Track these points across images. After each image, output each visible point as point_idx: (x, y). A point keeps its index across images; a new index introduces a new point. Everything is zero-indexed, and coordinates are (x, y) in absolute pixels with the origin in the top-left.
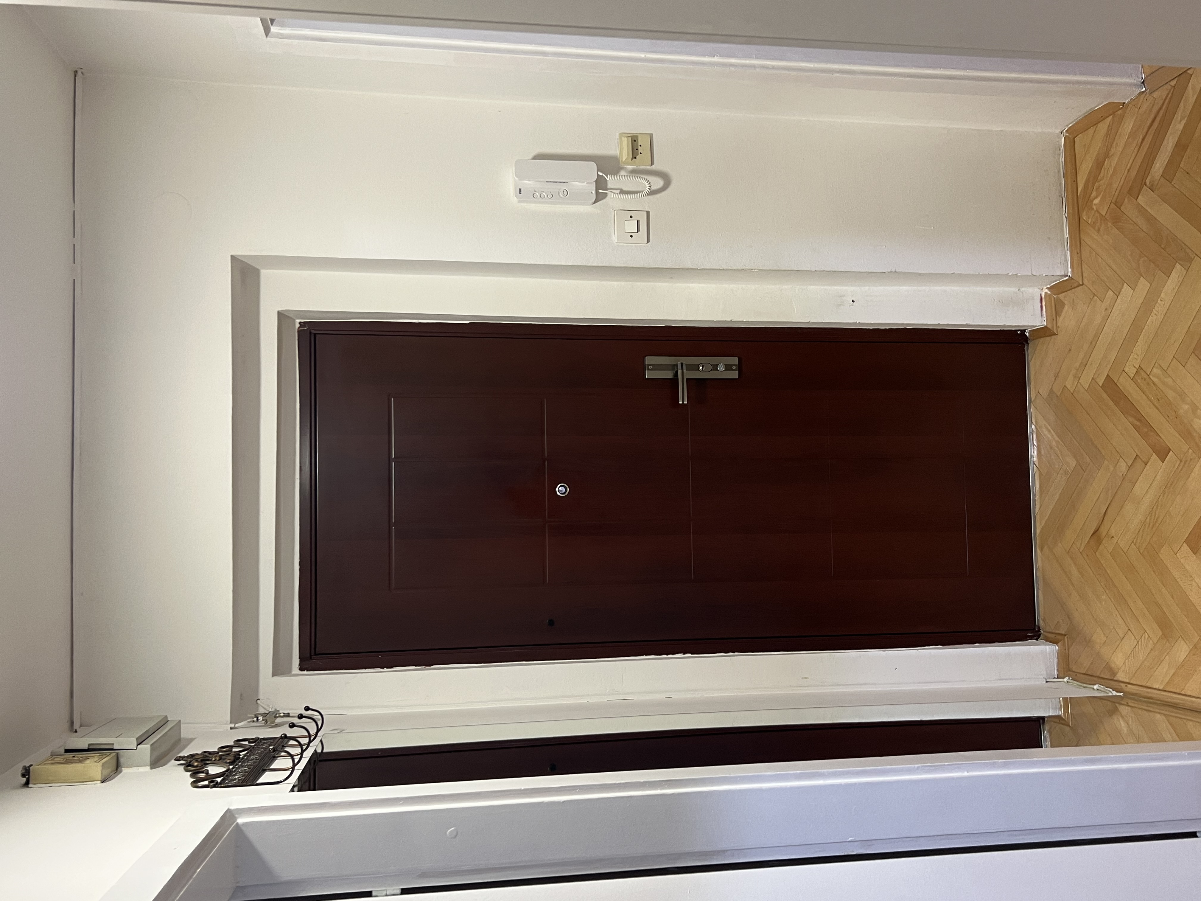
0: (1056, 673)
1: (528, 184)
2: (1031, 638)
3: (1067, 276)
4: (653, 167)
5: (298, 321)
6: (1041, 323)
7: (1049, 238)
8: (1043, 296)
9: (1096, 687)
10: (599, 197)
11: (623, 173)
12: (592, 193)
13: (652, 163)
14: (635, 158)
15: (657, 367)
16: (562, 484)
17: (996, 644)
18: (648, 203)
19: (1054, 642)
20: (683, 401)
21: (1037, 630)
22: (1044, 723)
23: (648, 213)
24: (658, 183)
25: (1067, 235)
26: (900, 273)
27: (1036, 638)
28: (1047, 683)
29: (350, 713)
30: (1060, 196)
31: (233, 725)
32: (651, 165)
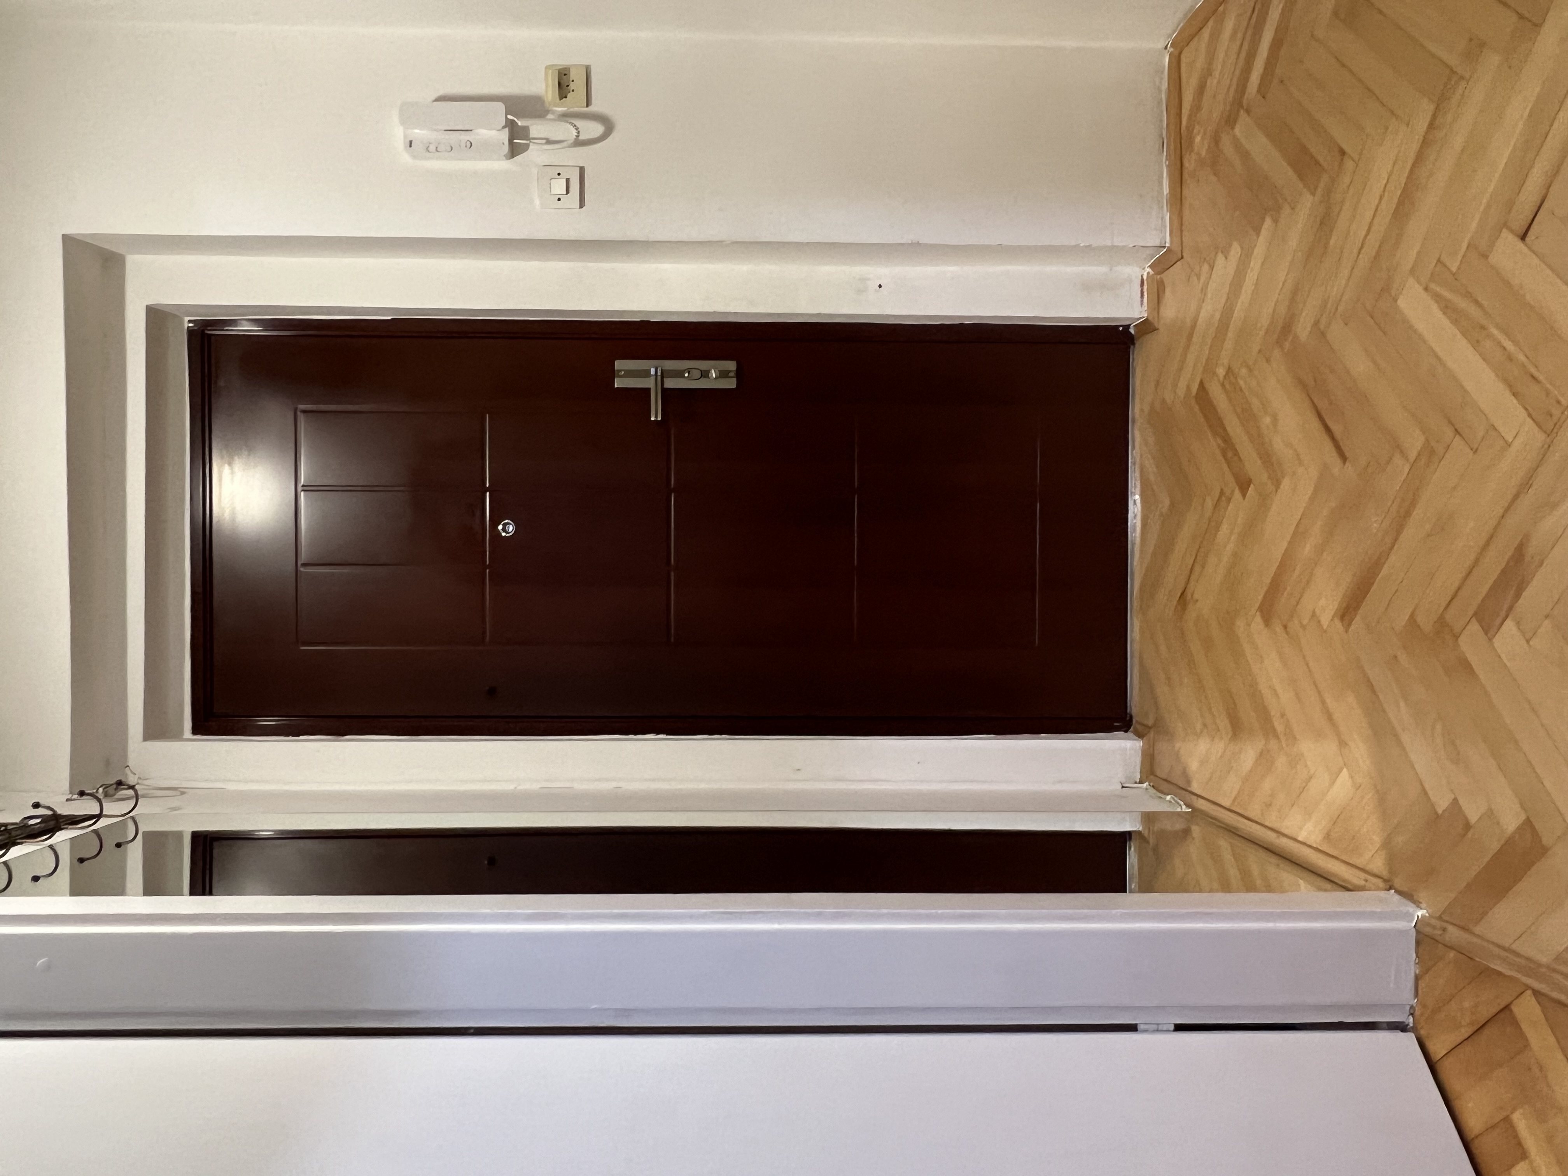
0: (1138, 776)
1: (418, 133)
2: (1118, 729)
3: (1164, 247)
4: (591, 109)
5: (187, 319)
6: (1140, 315)
7: (1141, 196)
8: (1145, 277)
9: (1168, 798)
10: (514, 150)
11: (550, 116)
12: (503, 144)
13: (588, 104)
14: (566, 97)
15: (630, 374)
16: (506, 521)
17: (1069, 735)
18: (581, 155)
19: (1140, 735)
20: (656, 417)
21: (1128, 719)
22: (1130, 839)
23: (582, 170)
24: (597, 129)
25: (1166, 190)
26: (926, 245)
27: (1124, 729)
28: (1123, 789)
29: (232, 787)
30: (1161, 135)
31: (69, 796)
32: (587, 106)
